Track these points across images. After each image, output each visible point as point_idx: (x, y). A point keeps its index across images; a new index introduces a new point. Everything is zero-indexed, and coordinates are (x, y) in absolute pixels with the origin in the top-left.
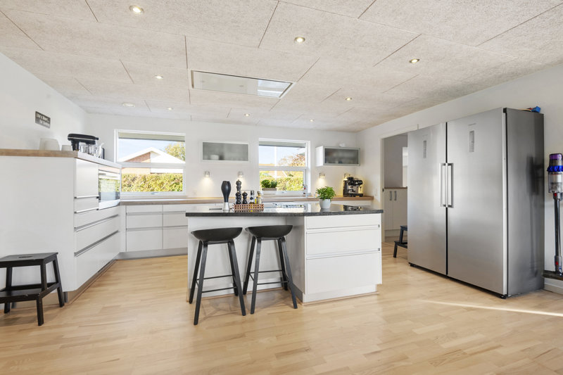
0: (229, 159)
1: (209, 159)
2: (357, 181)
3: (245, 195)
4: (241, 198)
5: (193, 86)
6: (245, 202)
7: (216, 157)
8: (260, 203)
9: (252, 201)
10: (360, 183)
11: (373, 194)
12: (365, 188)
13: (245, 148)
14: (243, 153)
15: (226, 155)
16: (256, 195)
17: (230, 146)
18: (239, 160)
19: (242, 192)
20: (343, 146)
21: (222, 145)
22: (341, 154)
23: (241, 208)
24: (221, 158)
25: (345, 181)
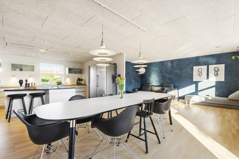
0: (25, 71)
1: (15, 70)
2: (81, 79)
3: (29, 84)
4: (27, 85)
5: (6, 45)
6: (29, 86)
7: (19, 70)
8: (35, 86)
9: (32, 86)
10: (82, 80)
11: (86, 84)
12: (84, 82)
13: (33, 66)
14: (32, 68)
15: (24, 69)
16: (34, 84)
17: (26, 66)
18: (30, 71)
19: (28, 83)
20: (76, 67)
21: (22, 65)
22: (75, 70)
23: (27, 88)
24: (21, 70)
25: (77, 79)
